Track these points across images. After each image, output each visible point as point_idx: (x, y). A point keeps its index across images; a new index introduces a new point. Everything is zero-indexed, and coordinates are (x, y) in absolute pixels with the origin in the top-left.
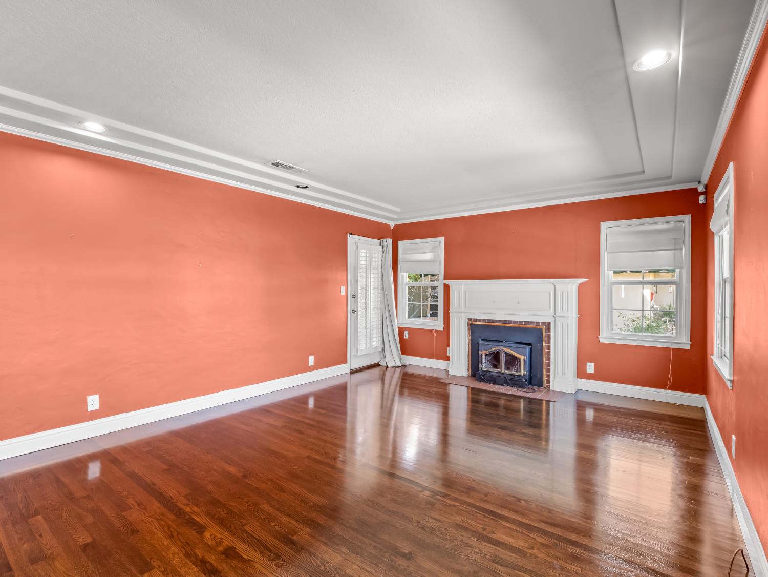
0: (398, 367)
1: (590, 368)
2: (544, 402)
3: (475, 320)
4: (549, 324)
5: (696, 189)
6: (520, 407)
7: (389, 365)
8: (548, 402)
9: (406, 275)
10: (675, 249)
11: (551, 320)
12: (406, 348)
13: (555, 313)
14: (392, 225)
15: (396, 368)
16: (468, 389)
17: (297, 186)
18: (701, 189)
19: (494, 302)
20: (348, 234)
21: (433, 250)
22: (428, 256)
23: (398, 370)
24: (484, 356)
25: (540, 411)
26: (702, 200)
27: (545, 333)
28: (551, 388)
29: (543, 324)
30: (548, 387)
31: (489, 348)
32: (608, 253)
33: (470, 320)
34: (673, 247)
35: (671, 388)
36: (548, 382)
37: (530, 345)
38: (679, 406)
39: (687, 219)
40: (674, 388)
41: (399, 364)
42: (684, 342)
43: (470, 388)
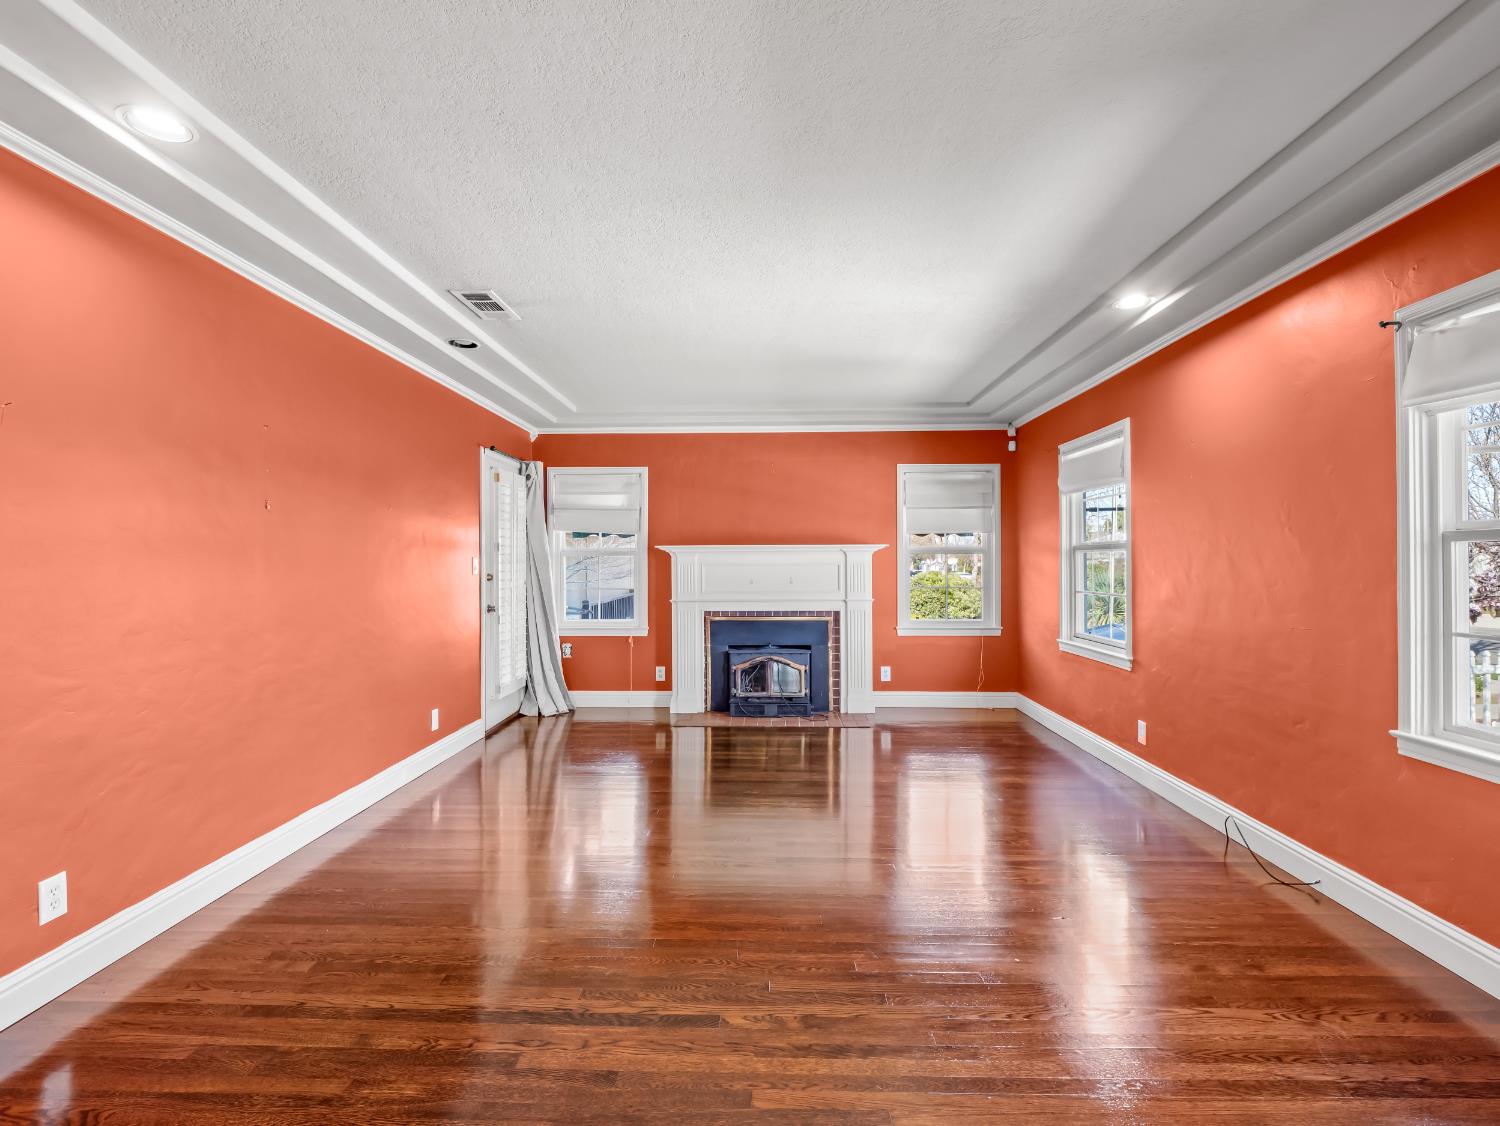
0: (562, 715)
1: (886, 674)
2: (831, 731)
3: (716, 614)
4: (837, 614)
5: (1005, 432)
6: (827, 742)
7: (545, 713)
8: (837, 731)
9: (562, 534)
10: (984, 507)
11: (839, 607)
12: (574, 676)
13: (846, 595)
14: (534, 433)
15: (557, 716)
16: (706, 730)
17: (452, 343)
18: (1011, 433)
19: (752, 583)
20: (482, 449)
21: (627, 488)
22: (617, 500)
23: (563, 721)
24: (739, 674)
25: (825, 746)
26: (1012, 446)
27: (831, 626)
28: (842, 711)
29: (828, 613)
30: (838, 710)
31: (747, 659)
32: (907, 508)
33: (707, 613)
34: (981, 504)
35: (983, 689)
36: (837, 702)
37: (808, 647)
38: (993, 710)
39: (996, 468)
40: (986, 688)
41: (564, 708)
42: (994, 626)
43: (709, 730)
